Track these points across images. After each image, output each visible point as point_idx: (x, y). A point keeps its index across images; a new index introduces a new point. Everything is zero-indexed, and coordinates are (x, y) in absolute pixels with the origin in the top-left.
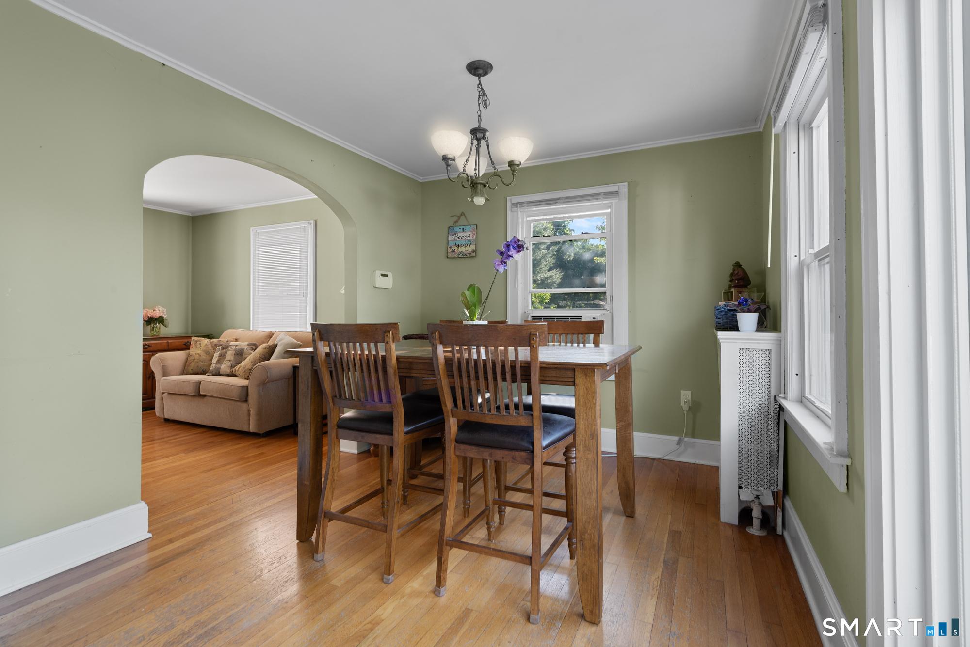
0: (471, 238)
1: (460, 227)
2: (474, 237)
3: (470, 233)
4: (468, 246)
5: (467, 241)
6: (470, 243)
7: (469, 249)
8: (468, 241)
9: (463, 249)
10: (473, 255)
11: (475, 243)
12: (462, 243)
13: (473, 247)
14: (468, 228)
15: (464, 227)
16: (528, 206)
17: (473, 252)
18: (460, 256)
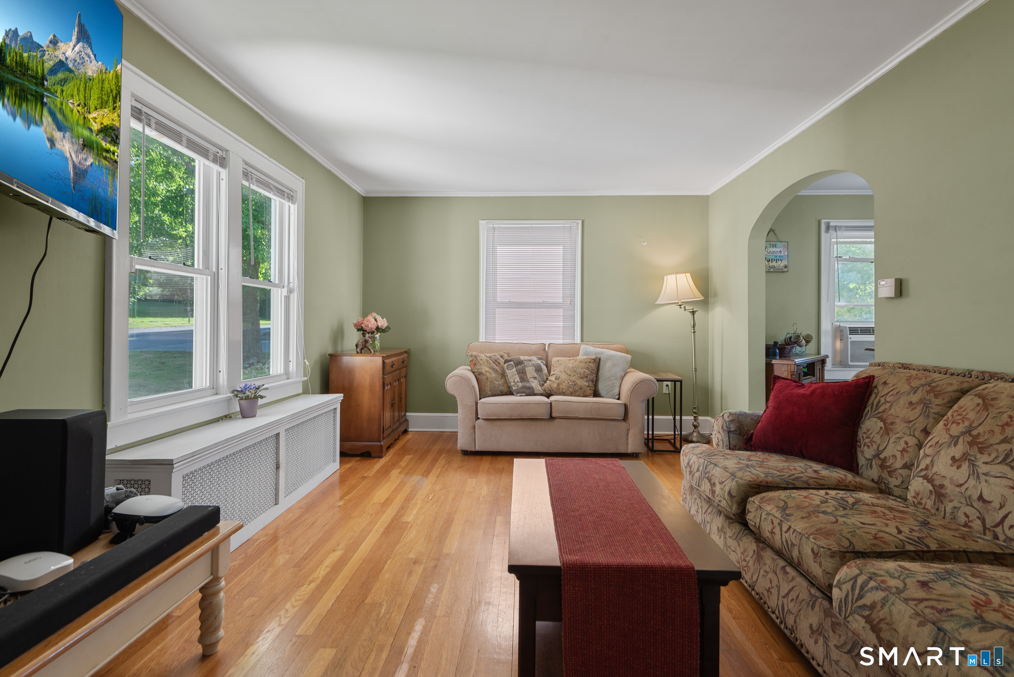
0: (782, 254)
1: (770, 243)
2: (786, 253)
3: (782, 249)
4: (780, 261)
5: (778, 257)
6: (781, 258)
7: (781, 264)
8: (780, 257)
9: (774, 263)
10: (786, 270)
11: (787, 259)
12: (773, 258)
13: (785, 263)
14: (779, 244)
15: (775, 243)
16: (845, 230)
17: (786, 267)
18: (772, 270)
